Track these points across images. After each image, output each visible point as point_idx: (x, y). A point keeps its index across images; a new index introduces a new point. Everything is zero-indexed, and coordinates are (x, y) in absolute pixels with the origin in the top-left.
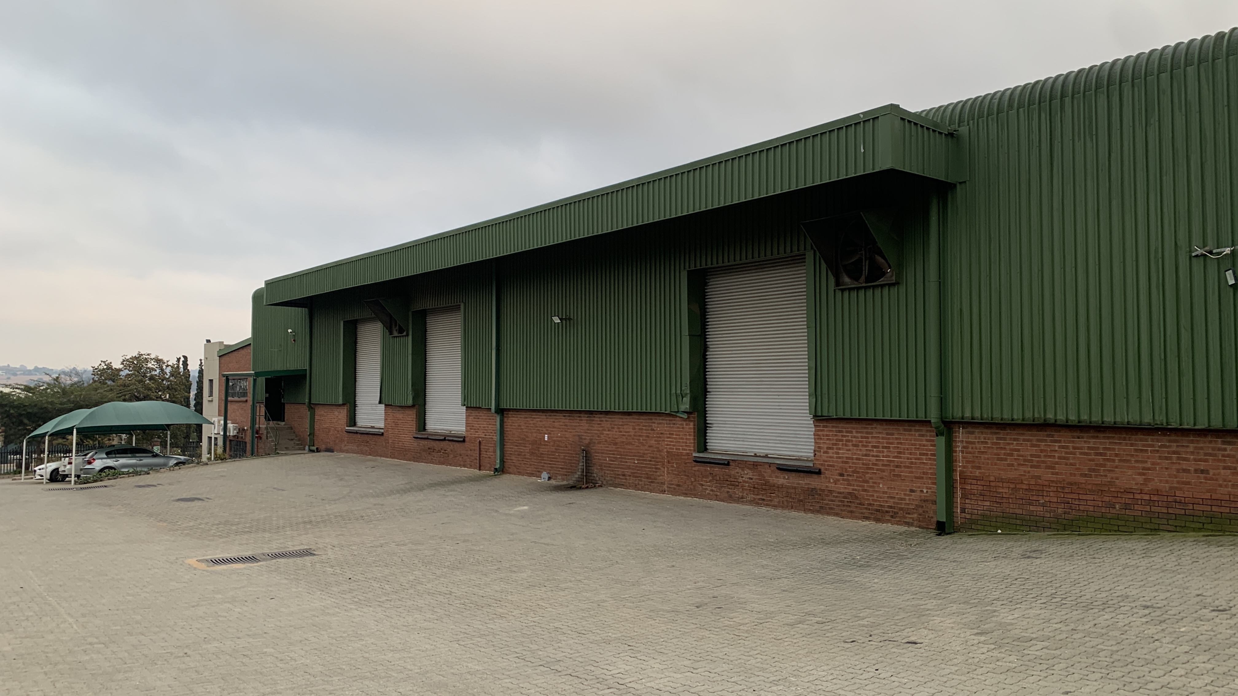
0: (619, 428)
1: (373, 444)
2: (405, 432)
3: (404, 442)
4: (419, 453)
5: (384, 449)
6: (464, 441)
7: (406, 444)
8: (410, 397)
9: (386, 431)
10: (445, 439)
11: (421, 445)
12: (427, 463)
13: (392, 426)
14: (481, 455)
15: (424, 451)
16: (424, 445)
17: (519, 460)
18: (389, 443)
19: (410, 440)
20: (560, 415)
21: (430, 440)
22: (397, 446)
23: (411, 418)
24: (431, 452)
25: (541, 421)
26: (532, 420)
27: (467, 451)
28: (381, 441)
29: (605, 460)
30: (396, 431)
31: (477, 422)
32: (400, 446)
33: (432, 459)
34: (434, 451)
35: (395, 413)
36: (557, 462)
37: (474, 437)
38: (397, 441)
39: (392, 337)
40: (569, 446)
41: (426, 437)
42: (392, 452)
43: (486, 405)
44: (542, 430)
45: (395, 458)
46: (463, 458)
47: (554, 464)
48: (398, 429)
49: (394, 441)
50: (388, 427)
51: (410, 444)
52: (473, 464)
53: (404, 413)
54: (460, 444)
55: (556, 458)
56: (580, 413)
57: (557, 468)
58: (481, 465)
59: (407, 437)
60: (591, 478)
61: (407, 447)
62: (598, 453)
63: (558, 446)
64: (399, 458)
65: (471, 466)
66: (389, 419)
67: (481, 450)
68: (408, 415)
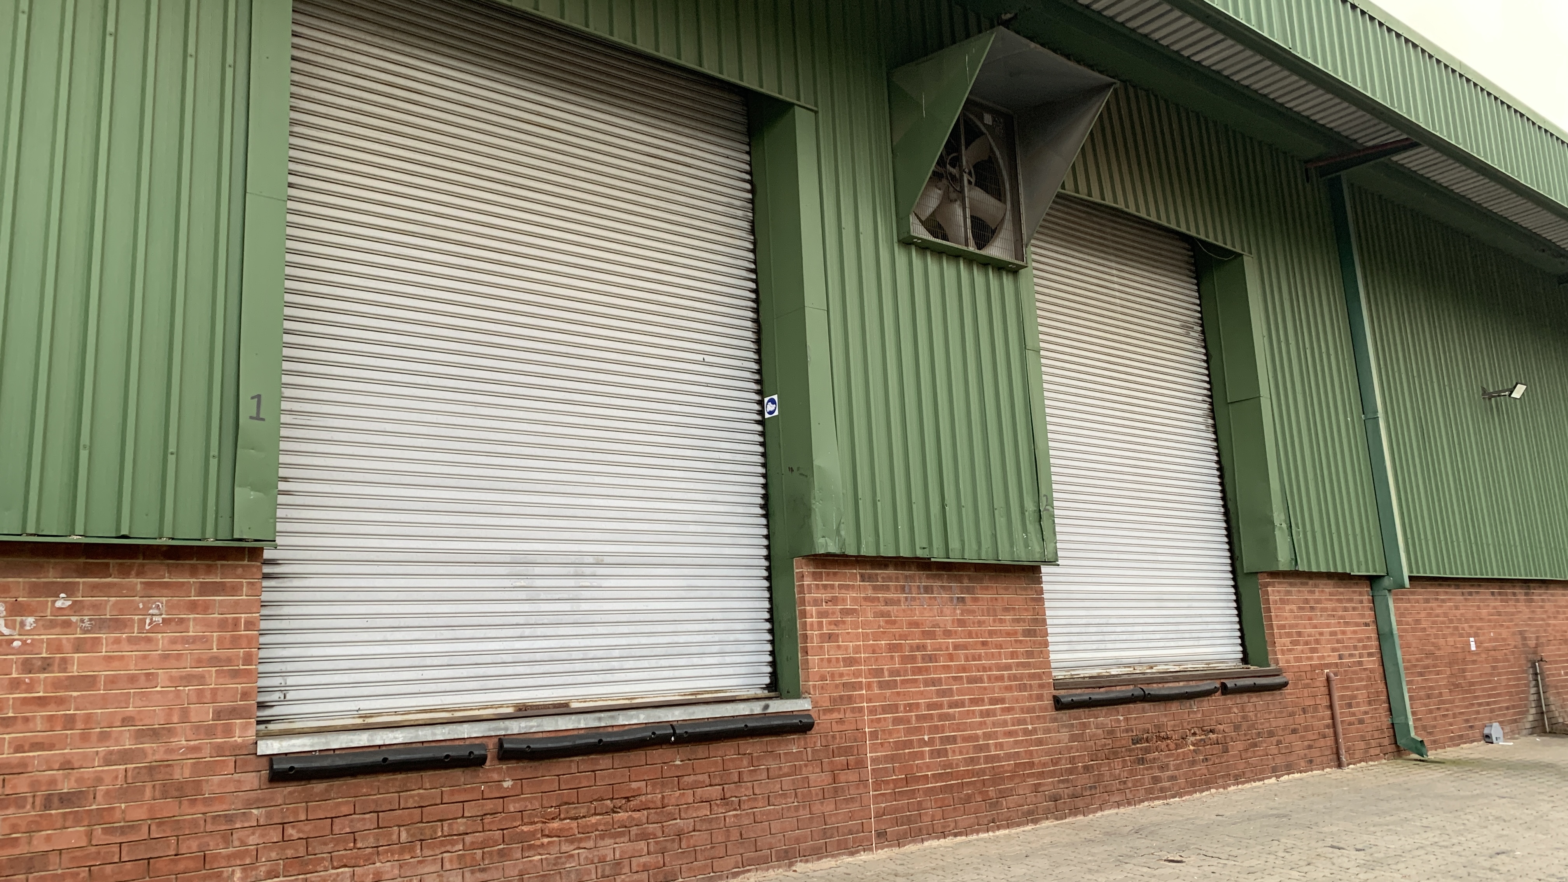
1: (698, 799)
2: (985, 688)
3: (987, 736)
4: (1087, 769)
5: (817, 808)
6: (1286, 684)
7: (1000, 746)
8: (1032, 528)
9: (833, 700)
10: (1224, 686)
11: (1094, 735)
12: (1129, 804)
13: (879, 672)
14: (1339, 719)
15: (1113, 754)
16: (1111, 732)
17: (1431, 712)
18: (860, 764)
19: (1023, 722)
20: (1485, 592)
21: (1140, 706)
22: (928, 767)
23: (1018, 621)
24: (1147, 751)
25: (1457, 608)
26: (1441, 606)
27: (1292, 714)
28: (786, 767)
29: (1560, 675)
30: (922, 693)
31: (1310, 619)
32: (957, 766)
33: (1156, 780)
34: (1163, 745)
35: (897, 602)
36: (1499, 695)
37: (1309, 669)
38: (931, 741)
39: (907, 242)
40: (1511, 657)
41: (1136, 693)
42: (896, 810)
43: (1363, 567)
44: (1463, 629)
45: (918, 834)
46: (1279, 742)
47: (1495, 702)
48: (933, 682)
49: (909, 744)
50: (845, 679)
51: (1031, 743)
52: (1315, 753)
53: (968, 602)
54: (1267, 697)
55: (1494, 688)
56: (1514, 587)
57: (1500, 709)
58: (1343, 751)
59: (1003, 709)
60: (1550, 715)
61: (1009, 756)
62: (1550, 663)
63: (1496, 660)
64: (952, 825)
65: (1311, 761)
66: (857, 637)
67: (1337, 703)
68: (995, 610)
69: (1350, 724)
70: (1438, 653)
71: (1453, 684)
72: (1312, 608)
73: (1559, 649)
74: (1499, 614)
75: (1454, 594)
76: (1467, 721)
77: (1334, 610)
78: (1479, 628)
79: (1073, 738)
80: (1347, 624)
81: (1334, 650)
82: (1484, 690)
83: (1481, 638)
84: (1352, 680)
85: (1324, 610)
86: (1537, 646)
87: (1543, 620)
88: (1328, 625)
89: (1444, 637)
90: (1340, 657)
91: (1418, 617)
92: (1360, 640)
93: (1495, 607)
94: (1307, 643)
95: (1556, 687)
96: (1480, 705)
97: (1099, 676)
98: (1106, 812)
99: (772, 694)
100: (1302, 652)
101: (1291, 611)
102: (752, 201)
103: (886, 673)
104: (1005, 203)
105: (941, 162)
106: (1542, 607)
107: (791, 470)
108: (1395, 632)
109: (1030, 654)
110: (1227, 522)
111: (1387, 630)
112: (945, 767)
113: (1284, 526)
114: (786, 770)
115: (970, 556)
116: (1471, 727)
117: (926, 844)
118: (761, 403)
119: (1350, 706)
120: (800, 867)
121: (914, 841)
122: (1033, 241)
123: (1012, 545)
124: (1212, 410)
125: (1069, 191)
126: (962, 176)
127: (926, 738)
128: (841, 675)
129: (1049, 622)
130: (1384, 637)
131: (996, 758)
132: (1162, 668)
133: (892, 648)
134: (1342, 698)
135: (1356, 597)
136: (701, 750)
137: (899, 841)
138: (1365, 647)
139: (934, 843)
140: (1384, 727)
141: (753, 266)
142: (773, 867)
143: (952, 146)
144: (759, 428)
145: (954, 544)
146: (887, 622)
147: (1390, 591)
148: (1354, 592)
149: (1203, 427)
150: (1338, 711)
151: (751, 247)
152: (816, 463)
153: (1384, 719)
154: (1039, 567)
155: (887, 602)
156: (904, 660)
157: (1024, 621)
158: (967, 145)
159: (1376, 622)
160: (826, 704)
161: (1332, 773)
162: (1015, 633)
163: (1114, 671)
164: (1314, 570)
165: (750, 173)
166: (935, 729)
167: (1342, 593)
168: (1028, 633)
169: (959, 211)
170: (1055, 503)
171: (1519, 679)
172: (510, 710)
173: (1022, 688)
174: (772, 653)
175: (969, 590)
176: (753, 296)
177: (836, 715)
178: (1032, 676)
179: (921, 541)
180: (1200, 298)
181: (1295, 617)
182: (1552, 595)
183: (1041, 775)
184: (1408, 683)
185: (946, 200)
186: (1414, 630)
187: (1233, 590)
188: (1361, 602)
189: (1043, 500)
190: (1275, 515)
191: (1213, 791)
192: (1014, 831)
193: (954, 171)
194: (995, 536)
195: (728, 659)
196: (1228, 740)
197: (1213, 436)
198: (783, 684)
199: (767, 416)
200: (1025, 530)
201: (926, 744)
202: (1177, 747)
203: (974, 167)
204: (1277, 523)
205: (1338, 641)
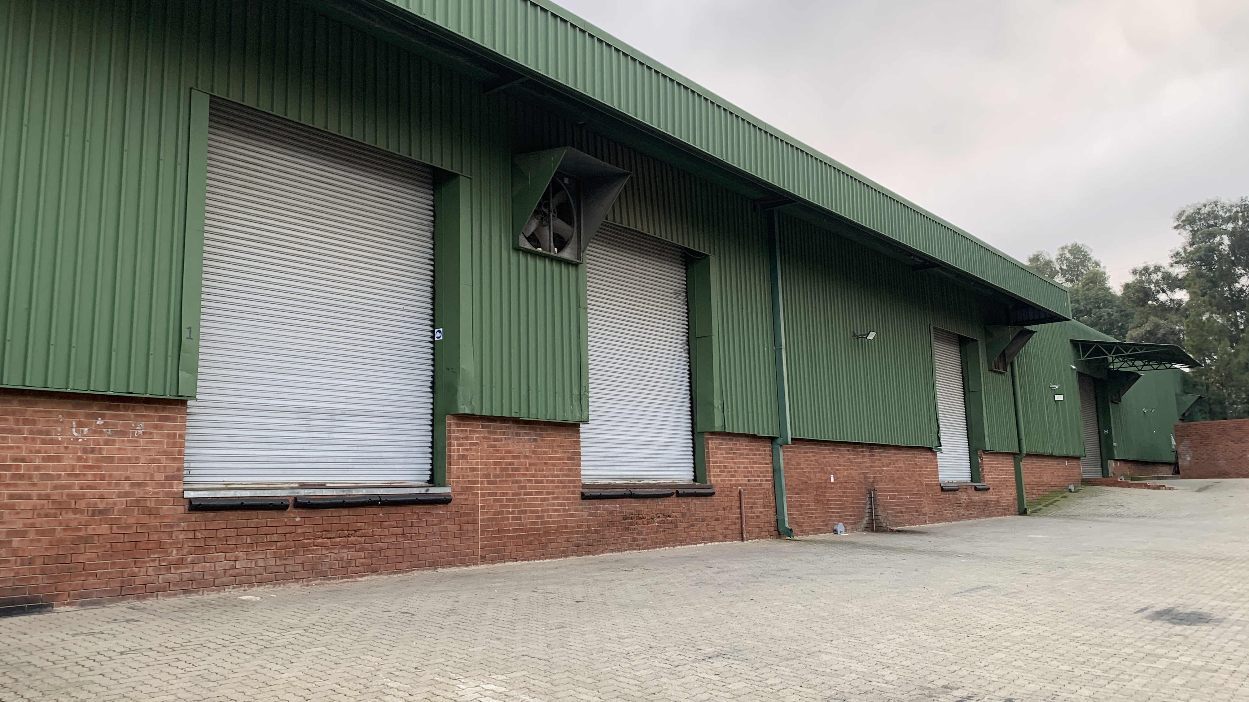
0: (894, 464)
1: (390, 533)
2: (544, 486)
3: (543, 511)
4: (596, 531)
5: (451, 542)
6: (713, 494)
7: (550, 517)
8: (576, 404)
9: (462, 488)
10: (677, 492)
11: (602, 513)
12: (619, 551)
13: (488, 476)
14: (744, 515)
15: (611, 524)
16: (611, 513)
17: (801, 514)
18: (475, 522)
19: (563, 505)
20: (844, 450)
21: (629, 500)
22: (511, 525)
23: (565, 452)
24: (631, 524)
25: (824, 457)
26: (814, 456)
27: (716, 510)
28: (436, 521)
29: (887, 499)
30: (510, 487)
31: (733, 459)
32: (526, 525)
33: (634, 540)
34: (640, 522)
35: (501, 440)
36: (846, 508)
37: (729, 486)
38: (513, 512)
39: (518, 249)
40: (856, 487)
41: (626, 493)
42: (491, 546)
43: (766, 432)
44: (827, 469)
45: (503, 559)
46: (708, 525)
47: (843, 512)
48: (517, 482)
49: (501, 513)
50: (470, 479)
51: (566, 516)
52: (729, 532)
53: (539, 441)
54: (703, 500)
55: (844, 504)
56: (863, 447)
57: (846, 516)
58: (745, 532)
59: (553, 498)
60: (878, 521)
61: (554, 522)
62: (881, 492)
63: (846, 488)
64: (521, 555)
65: (726, 537)
66: (477, 457)
67: (743, 506)
68: (553, 446)
69: (751, 518)
70: (809, 482)
71: (817, 500)
72: (734, 453)
73: (888, 485)
74: (851, 462)
75: (823, 449)
76: (824, 521)
77: (747, 454)
78: (838, 470)
79: (590, 515)
80: (755, 463)
81: (745, 477)
82: (836, 504)
83: (838, 475)
84: (754, 494)
85: (742, 454)
86: (874, 481)
87: (879, 467)
88: (743, 463)
89: (815, 473)
90: (749, 481)
91: (799, 461)
92: (761, 472)
93: (849, 459)
94: (729, 472)
95: (884, 506)
96: (833, 513)
97: (609, 484)
98: (605, 554)
99: (431, 485)
100: (726, 477)
101: (722, 454)
102: (434, 222)
103: (492, 476)
104: (573, 227)
105: (540, 205)
106: (879, 460)
107: (448, 369)
108: (782, 468)
109: (570, 470)
110: (691, 403)
111: (777, 467)
112: (520, 525)
113: (720, 407)
114: (436, 522)
115: (541, 417)
116: (826, 525)
117: (507, 564)
118: (433, 332)
119: (752, 508)
120: (440, 570)
121: (500, 562)
122: (588, 248)
123: (564, 411)
124: (688, 341)
125: (610, 221)
126: (549, 214)
127: (511, 510)
128: (468, 476)
129: (582, 454)
130: (776, 471)
131: (548, 523)
132: (646, 482)
133: (495, 464)
134: (748, 503)
135: (762, 448)
136: (393, 510)
137: (492, 561)
138: (764, 476)
139: (511, 563)
140: (772, 521)
141: (432, 257)
142: (426, 569)
143: (546, 197)
144: (431, 345)
145: (533, 411)
146: (494, 450)
147: (781, 446)
148: (761, 445)
149: (682, 350)
150: (744, 510)
151: (432, 247)
152: (462, 366)
153: (772, 516)
154: (579, 424)
155: (495, 440)
156: (502, 470)
157: (568, 452)
158: (553, 197)
159: (772, 463)
160: (459, 490)
161: (738, 543)
162: (563, 459)
163: (618, 482)
164: (736, 431)
165: (433, 206)
166: (515, 506)
167: (753, 446)
168: (570, 459)
169: (547, 231)
170: (590, 390)
171: (859, 500)
172: (297, 485)
173: (564, 487)
174: (432, 464)
175: (539, 435)
176: (432, 274)
177: (463, 496)
178: (570, 481)
179: (515, 409)
180: (686, 277)
181: (724, 458)
182: (887, 453)
183: (571, 533)
184: (787, 498)
185: (541, 225)
186: (796, 469)
187: (691, 441)
188: (765, 451)
189: (583, 389)
190: (715, 401)
191: (667, 548)
192: (554, 560)
193: (546, 211)
194: (555, 407)
195: (408, 467)
196: (678, 521)
197: (688, 356)
198: (436, 481)
199: (436, 339)
200: (572, 405)
201: (510, 513)
202: (648, 523)
203: (557, 208)
204: (716, 405)
205: (748, 472)
